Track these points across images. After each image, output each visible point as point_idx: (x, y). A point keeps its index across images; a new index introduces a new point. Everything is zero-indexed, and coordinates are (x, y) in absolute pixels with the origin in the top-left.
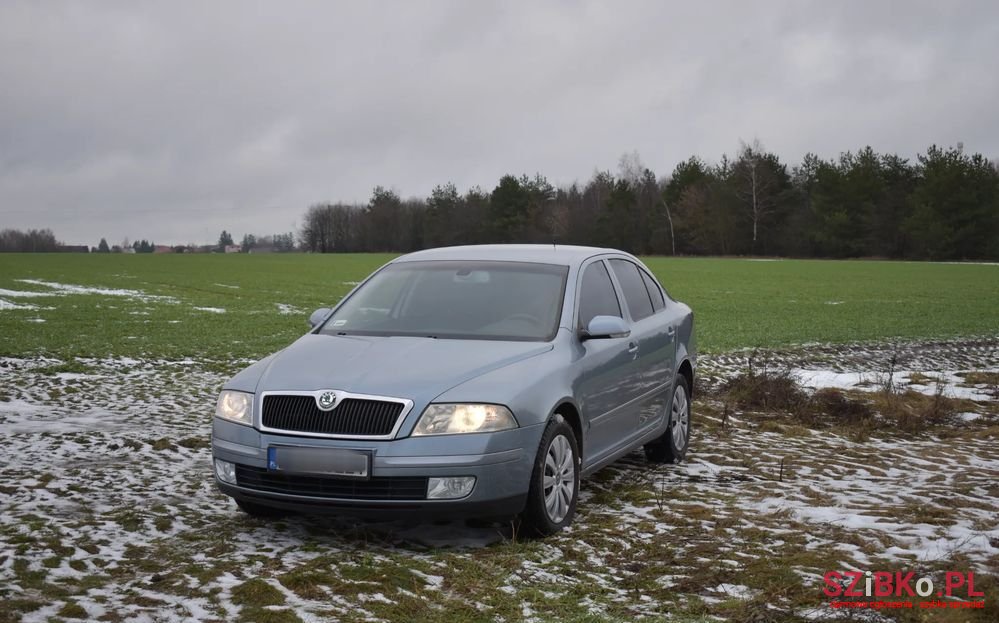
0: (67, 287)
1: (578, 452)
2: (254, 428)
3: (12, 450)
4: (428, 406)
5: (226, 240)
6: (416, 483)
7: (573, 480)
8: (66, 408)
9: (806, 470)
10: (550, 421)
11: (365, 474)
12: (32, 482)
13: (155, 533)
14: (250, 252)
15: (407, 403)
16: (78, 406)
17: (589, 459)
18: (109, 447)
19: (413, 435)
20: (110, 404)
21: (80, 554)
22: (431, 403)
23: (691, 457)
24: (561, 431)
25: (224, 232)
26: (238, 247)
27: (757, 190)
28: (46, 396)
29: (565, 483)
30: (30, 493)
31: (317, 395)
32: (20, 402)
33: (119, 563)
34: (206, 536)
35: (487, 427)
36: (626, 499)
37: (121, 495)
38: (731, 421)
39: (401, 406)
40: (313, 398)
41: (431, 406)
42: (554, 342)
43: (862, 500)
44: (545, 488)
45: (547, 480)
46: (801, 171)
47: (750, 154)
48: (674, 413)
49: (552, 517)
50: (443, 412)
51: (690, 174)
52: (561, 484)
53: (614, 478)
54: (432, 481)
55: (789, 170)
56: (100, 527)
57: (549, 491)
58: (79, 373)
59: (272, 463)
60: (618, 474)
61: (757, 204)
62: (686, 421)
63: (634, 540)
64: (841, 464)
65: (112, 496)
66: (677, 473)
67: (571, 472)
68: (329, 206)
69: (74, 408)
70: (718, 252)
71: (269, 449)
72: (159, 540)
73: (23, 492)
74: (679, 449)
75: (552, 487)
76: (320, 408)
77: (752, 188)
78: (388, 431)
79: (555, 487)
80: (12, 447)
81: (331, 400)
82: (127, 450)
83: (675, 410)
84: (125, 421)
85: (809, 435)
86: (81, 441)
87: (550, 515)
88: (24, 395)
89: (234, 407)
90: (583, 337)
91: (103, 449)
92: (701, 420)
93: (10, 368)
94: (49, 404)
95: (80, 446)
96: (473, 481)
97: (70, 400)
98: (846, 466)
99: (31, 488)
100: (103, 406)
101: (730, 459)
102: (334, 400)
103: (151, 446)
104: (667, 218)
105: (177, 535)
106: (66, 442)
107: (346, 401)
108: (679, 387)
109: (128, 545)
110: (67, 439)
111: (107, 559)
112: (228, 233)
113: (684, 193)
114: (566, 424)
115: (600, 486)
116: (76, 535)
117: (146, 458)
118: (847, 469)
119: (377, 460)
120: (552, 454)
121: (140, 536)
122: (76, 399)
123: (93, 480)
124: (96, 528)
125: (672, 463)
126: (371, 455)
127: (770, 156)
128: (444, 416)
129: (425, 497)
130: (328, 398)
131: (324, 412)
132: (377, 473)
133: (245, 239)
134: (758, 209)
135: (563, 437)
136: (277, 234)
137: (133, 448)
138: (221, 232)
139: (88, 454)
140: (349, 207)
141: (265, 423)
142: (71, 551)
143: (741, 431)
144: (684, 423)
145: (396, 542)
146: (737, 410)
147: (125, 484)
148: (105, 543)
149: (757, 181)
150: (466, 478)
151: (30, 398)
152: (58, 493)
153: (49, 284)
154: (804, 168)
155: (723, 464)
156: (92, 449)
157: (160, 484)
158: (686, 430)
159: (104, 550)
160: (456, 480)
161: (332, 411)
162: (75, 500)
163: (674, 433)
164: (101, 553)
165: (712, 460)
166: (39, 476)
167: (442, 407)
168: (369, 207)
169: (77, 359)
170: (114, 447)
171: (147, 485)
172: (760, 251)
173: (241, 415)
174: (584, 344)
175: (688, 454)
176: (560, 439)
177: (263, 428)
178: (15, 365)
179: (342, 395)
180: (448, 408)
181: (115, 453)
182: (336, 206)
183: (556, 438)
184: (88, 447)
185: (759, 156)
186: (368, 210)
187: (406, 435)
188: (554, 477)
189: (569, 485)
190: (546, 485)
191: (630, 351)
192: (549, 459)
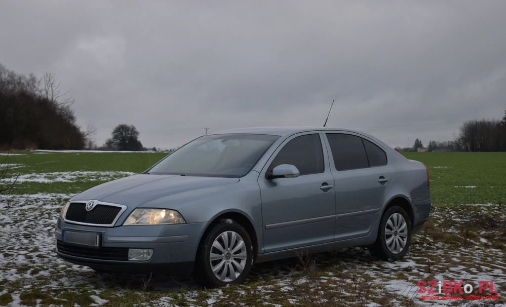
1: (251, 242)
4: (135, 209)
5: (418, 144)
6: (122, 251)
7: (246, 258)
10: (216, 222)
14: (433, 151)
15: (124, 207)
19: (124, 225)
24: (229, 228)
25: (417, 140)
26: (426, 149)
29: (238, 260)
30: (15, 257)
31: (86, 202)
39: (120, 208)
44: (211, 260)
45: (213, 255)
48: (387, 230)
49: (219, 278)
52: (231, 260)
54: (130, 251)
57: (216, 262)
59: (64, 238)
62: (405, 235)
66: (378, 266)
67: (244, 253)
68: (476, 122)
71: (63, 231)
74: (395, 253)
75: (220, 261)
76: (87, 209)
78: (111, 223)
79: (223, 261)
83: (389, 227)
87: (217, 276)
107: (98, 206)
108: (396, 214)
112: (419, 140)
114: (237, 225)
119: (105, 238)
120: (220, 241)
129: (127, 260)
130: (90, 204)
131: (88, 212)
133: (430, 144)
135: (233, 233)
136: (450, 141)
138: (415, 140)
140: (489, 123)
141: (66, 217)
144: (402, 237)
158: (405, 241)
160: (145, 251)
161: (91, 211)
163: (388, 242)
168: (502, 122)
174: (274, 181)
176: (229, 234)
177: (65, 220)
179: (96, 203)
180: (147, 211)
182: (481, 123)
183: (225, 233)
186: (502, 124)
187: (120, 224)
188: (223, 255)
189: (242, 261)
190: (212, 258)
191: (321, 187)
192: (216, 244)
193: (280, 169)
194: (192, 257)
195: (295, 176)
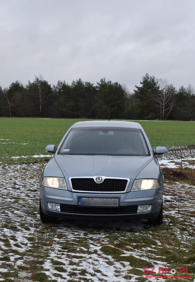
2: (69, 190)
4: (134, 180)
11: (118, 206)
27: (41, 94)
39: (127, 181)
40: (93, 179)
42: (151, 156)
46: (57, 87)
47: (38, 80)
51: (16, 87)
54: (139, 206)
55: (52, 87)
59: (79, 203)
61: (41, 98)
70: (28, 116)
71: (78, 198)
76: (96, 182)
77: (39, 93)
78: (124, 190)
81: (101, 179)
90: (155, 154)
96: (151, 205)
102: (102, 179)
104: (8, 103)
105: (35, 232)
107: (106, 179)
113: (14, 94)
119: (121, 200)
126: (119, 198)
127: (45, 81)
129: (137, 213)
130: (99, 179)
132: (121, 205)
134: (41, 100)
149: (41, 90)
150: (148, 205)
154: (57, 86)
167: (138, 181)
172: (43, 115)
177: (73, 190)
179: (104, 178)
185: (41, 81)
187: (129, 191)
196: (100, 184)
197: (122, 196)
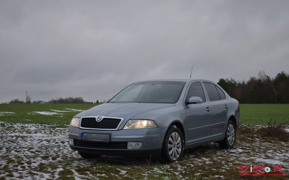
0: (77, 110)
1: (183, 138)
2: (79, 128)
3: (27, 143)
4: (129, 120)
6: (124, 144)
7: (181, 147)
8: (52, 135)
9: (271, 151)
10: (170, 127)
11: (108, 141)
12: (26, 149)
13: (51, 160)
15: (122, 119)
16: (56, 135)
17: (188, 142)
18: (56, 143)
19: (123, 129)
20: (66, 134)
21: (25, 164)
22: (130, 119)
23: (236, 148)
24: (175, 130)
28: (48, 132)
29: (178, 148)
30: (23, 152)
31: (96, 117)
32: (40, 134)
33: (35, 167)
34: (66, 162)
35: (147, 127)
36: (204, 157)
37: (50, 153)
38: (256, 140)
39: (120, 120)
40: (95, 118)
41: (130, 120)
42: (176, 104)
43: (283, 158)
44: (168, 148)
45: (169, 145)
48: (228, 133)
49: (172, 158)
50: (134, 122)
51: (282, 77)
52: (176, 148)
53: (205, 152)
54: (129, 144)
56: (36, 159)
57: (170, 149)
58: (63, 128)
59: (82, 138)
60: (207, 151)
62: (234, 136)
63: (196, 165)
64: (284, 150)
65: (47, 153)
67: (180, 144)
69: (54, 135)
71: (81, 133)
72: (51, 162)
73: (22, 152)
74: (231, 145)
75: (172, 148)
76: (97, 121)
78: (116, 128)
79: (173, 148)
80: (27, 142)
81: (100, 119)
82: (60, 144)
83: (229, 132)
84: (66, 138)
85: (281, 143)
86: (48, 141)
87: (171, 157)
88: (42, 132)
89: (75, 122)
90: (187, 103)
91: (53, 143)
92: (245, 139)
93: (43, 126)
94: (48, 134)
95: (47, 142)
96: (142, 143)
97: (54, 133)
98: (286, 150)
99: (24, 151)
100: (63, 135)
101: (248, 148)
102: (101, 118)
103: (67, 143)
104: (274, 91)
105: (57, 161)
106: (43, 141)
107: (104, 119)
108: (230, 125)
109: (41, 163)
110: (44, 141)
111: (32, 166)
113: (279, 83)
114: (178, 129)
115: (199, 154)
116: (27, 160)
117: (65, 146)
118: (285, 151)
119: (112, 137)
120: (172, 137)
121: (46, 161)
122: (56, 133)
123: (44, 149)
124: (34, 159)
125: (228, 149)
126: (110, 135)
128: (134, 124)
129: (127, 148)
130: (99, 118)
131: (98, 122)
132: (112, 141)
135: (177, 133)
137: (62, 143)
139: (48, 144)
141: (81, 126)
142: (23, 163)
143: (258, 142)
144: (233, 137)
145: (122, 164)
146: (260, 137)
147: (53, 150)
148: (35, 162)
150: (140, 143)
151: (43, 133)
152: (32, 152)
153: (72, 109)
155: (245, 150)
156: (50, 143)
157: (63, 151)
158: (234, 139)
159: (33, 164)
160: (137, 143)
161: (100, 122)
162: (36, 154)
163: (228, 139)
164: (32, 164)
165: (242, 149)
166: (29, 148)
167: (134, 120)
169: (65, 125)
170: (58, 143)
171: (59, 151)
173: (77, 125)
174: (188, 106)
175: (234, 147)
176: (175, 134)
177: (81, 127)
178: (45, 126)
179: (103, 117)
180: (135, 121)
181: (57, 144)
183: (174, 133)
184: (49, 143)
187: (121, 129)
188: (173, 145)
189: (179, 149)
190: (169, 147)
191: (207, 109)
192: (170, 139)
193: (192, 99)
194: (160, 147)
195: (201, 103)
196: (99, 122)
197: (114, 133)
